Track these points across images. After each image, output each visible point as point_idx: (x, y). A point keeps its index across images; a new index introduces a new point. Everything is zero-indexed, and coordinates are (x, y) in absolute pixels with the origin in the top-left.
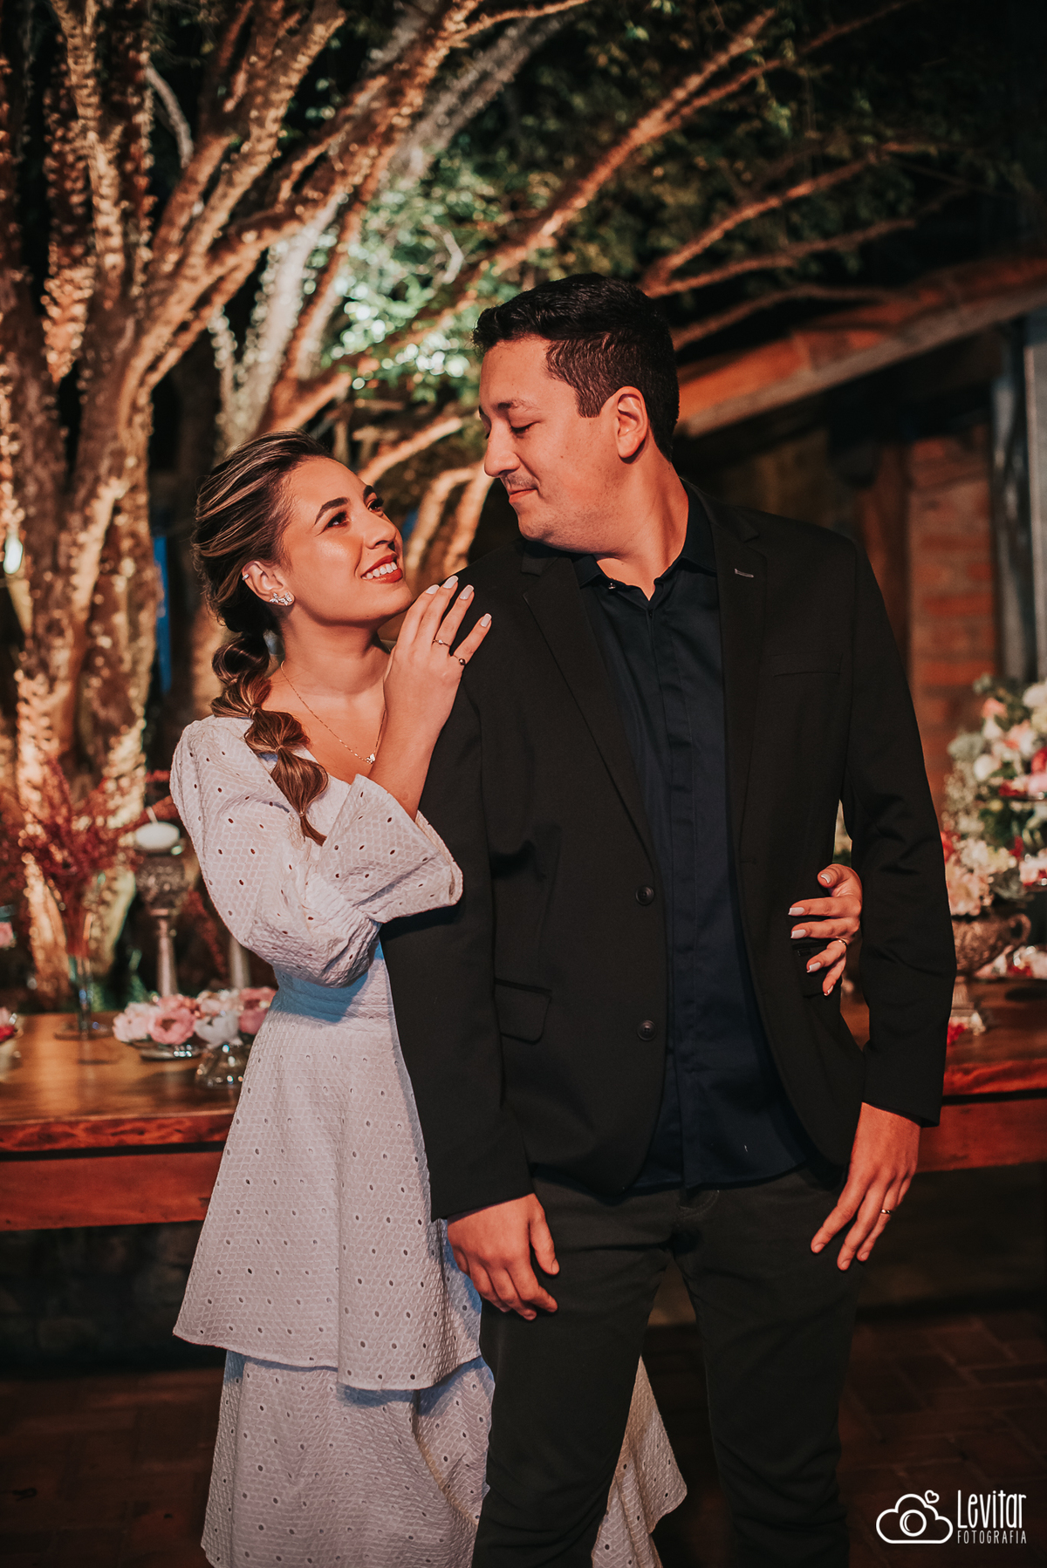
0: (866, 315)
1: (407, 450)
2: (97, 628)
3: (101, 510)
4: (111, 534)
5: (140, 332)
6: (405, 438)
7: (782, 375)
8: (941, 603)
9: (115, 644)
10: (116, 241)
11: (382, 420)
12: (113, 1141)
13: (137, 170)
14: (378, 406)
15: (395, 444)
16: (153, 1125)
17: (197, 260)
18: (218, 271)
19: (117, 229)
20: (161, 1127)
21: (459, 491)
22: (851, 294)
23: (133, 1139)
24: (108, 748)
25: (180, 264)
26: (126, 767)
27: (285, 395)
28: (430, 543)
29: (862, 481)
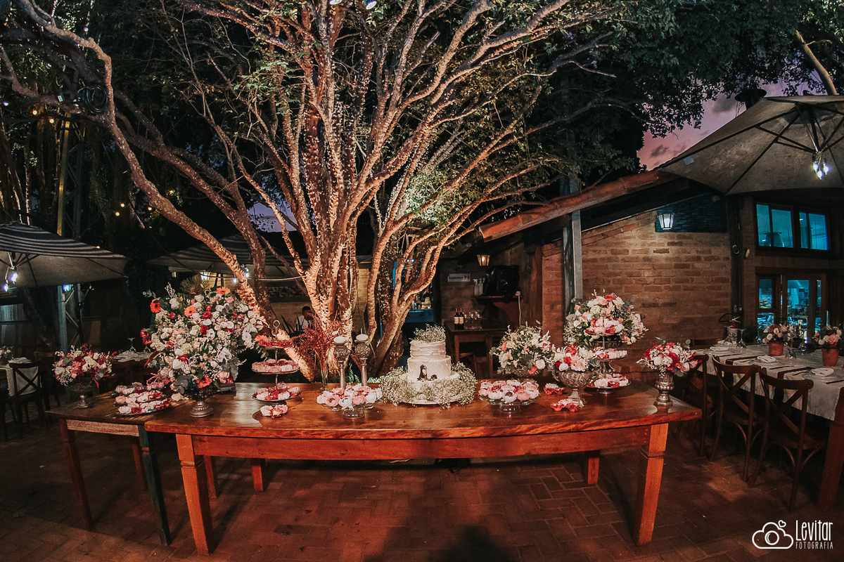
0: (536, 211)
1: (421, 240)
2: (339, 283)
3: (339, 252)
4: (342, 258)
5: (349, 205)
6: (421, 237)
7: (515, 225)
8: (549, 283)
9: (344, 287)
10: (342, 181)
11: (415, 232)
12: (312, 437)
13: (351, 166)
14: (414, 228)
15: (419, 238)
16: (324, 432)
17: (363, 185)
18: (369, 188)
19: (342, 177)
20: (326, 433)
21: (434, 251)
22: (533, 204)
23: (318, 437)
24: (342, 314)
25: (358, 186)
26: (348, 318)
27: (390, 225)
28: (428, 264)
29: (532, 254)
